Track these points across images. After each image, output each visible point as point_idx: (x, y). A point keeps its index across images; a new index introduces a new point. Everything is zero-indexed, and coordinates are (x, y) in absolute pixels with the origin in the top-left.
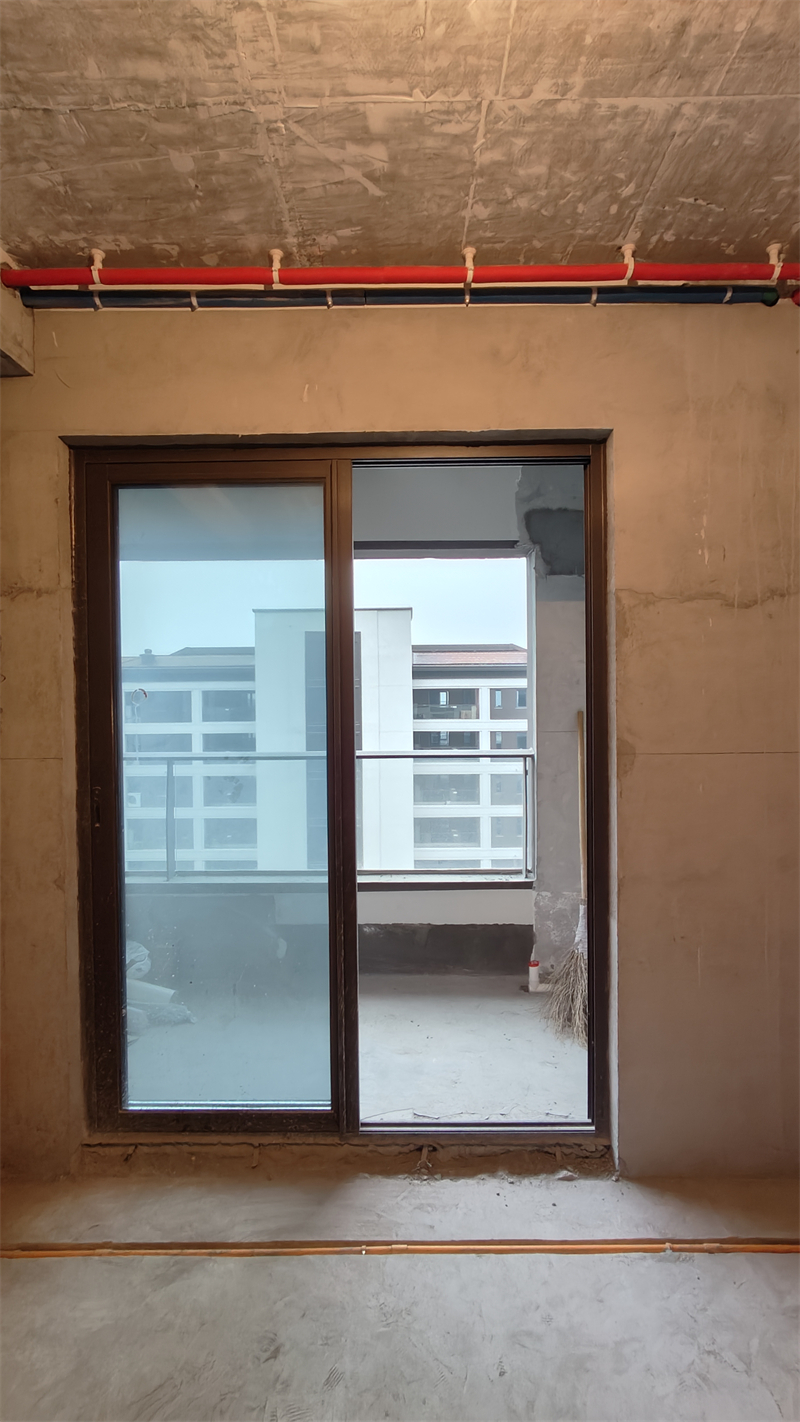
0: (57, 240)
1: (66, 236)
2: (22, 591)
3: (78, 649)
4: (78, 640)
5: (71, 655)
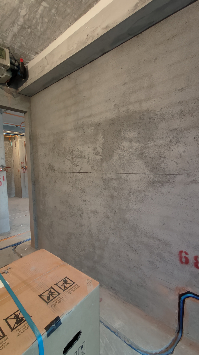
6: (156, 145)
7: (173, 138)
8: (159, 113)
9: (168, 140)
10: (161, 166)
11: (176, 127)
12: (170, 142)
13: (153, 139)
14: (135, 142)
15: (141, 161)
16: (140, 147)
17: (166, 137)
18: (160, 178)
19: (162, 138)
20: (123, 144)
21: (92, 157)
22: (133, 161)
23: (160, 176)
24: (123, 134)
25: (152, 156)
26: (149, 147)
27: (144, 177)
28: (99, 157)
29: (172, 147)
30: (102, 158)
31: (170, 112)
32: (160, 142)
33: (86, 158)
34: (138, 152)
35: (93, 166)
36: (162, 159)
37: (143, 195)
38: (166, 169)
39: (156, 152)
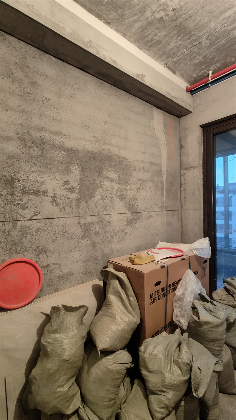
0: (200, 74)
1: (202, 72)
2: (190, 168)
3: (204, 181)
4: (204, 179)
5: (202, 183)
6: (131, 189)
7: (141, 185)
8: (132, 163)
9: (138, 186)
10: (135, 206)
11: (141, 178)
12: (139, 188)
13: (129, 184)
14: (116, 184)
15: (122, 202)
16: (120, 189)
17: (137, 184)
18: (135, 216)
19: (134, 184)
20: (105, 183)
21: (62, 195)
22: (115, 202)
23: (135, 214)
24: (105, 173)
25: (129, 198)
26: (127, 190)
27: (124, 216)
28: (74, 196)
29: (140, 192)
30: (78, 196)
31: (138, 166)
32: (134, 187)
33: (49, 195)
34: (119, 193)
35: (64, 208)
36: (135, 200)
37: (124, 233)
38: (138, 208)
39: (132, 194)
